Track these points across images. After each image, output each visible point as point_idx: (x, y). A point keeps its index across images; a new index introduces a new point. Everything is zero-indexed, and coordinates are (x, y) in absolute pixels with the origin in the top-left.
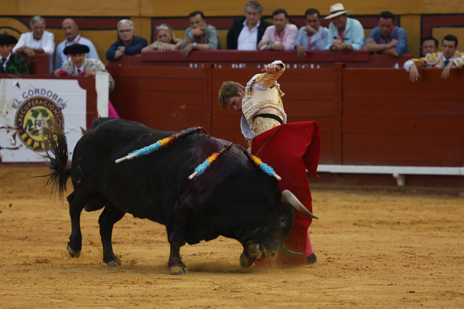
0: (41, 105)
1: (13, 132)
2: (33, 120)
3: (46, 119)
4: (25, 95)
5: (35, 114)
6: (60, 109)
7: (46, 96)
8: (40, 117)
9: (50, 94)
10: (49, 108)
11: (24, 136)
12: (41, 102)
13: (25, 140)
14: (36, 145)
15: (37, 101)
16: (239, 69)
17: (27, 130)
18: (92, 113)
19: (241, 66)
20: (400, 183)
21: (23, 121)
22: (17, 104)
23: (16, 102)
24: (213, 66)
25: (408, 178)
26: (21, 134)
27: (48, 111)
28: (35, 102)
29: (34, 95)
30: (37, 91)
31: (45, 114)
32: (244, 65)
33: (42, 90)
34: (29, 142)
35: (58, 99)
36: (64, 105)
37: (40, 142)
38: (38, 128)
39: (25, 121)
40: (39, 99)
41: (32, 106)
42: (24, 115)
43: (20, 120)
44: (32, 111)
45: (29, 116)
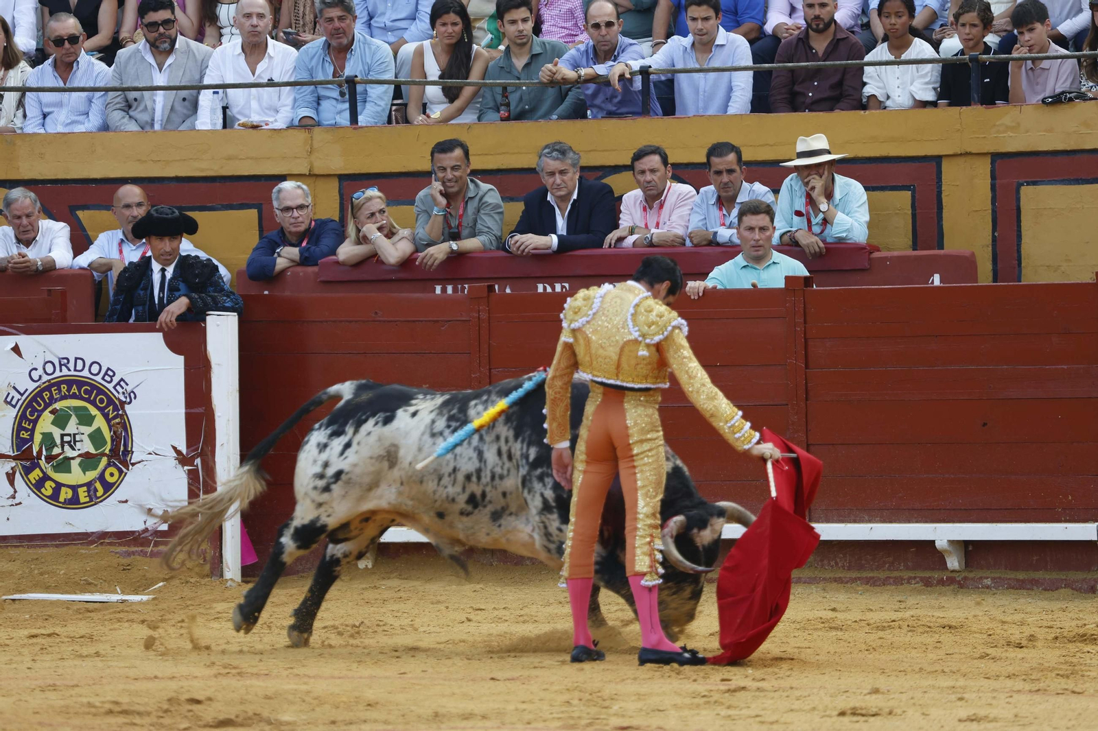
0: (74, 396)
1: (8, 465)
2: (57, 433)
3: (88, 430)
4: (35, 375)
5: (61, 420)
6: (123, 403)
7: (86, 373)
8: (72, 427)
9: (95, 369)
10: (93, 403)
11: (36, 475)
12: (74, 390)
13: (38, 485)
14: (65, 494)
15: (64, 388)
17: (43, 462)
18: (200, 410)
19: (558, 287)
20: (953, 563)
21: (32, 436)
22: (17, 396)
23: (13, 393)
24: (491, 288)
25: (971, 550)
26: (27, 471)
27: (94, 411)
28: (60, 391)
29: (57, 374)
30: (64, 362)
31: (86, 419)
32: (566, 285)
33: (76, 359)
34: (48, 488)
35: (116, 380)
36: (132, 396)
37: (74, 488)
38: (69, 453)
39: (38, 438)
40: (70, 383)
41: (52, 400)
42: (35, 422)
43: (25, 435)
44: (53, 412)
45: (45, 424)
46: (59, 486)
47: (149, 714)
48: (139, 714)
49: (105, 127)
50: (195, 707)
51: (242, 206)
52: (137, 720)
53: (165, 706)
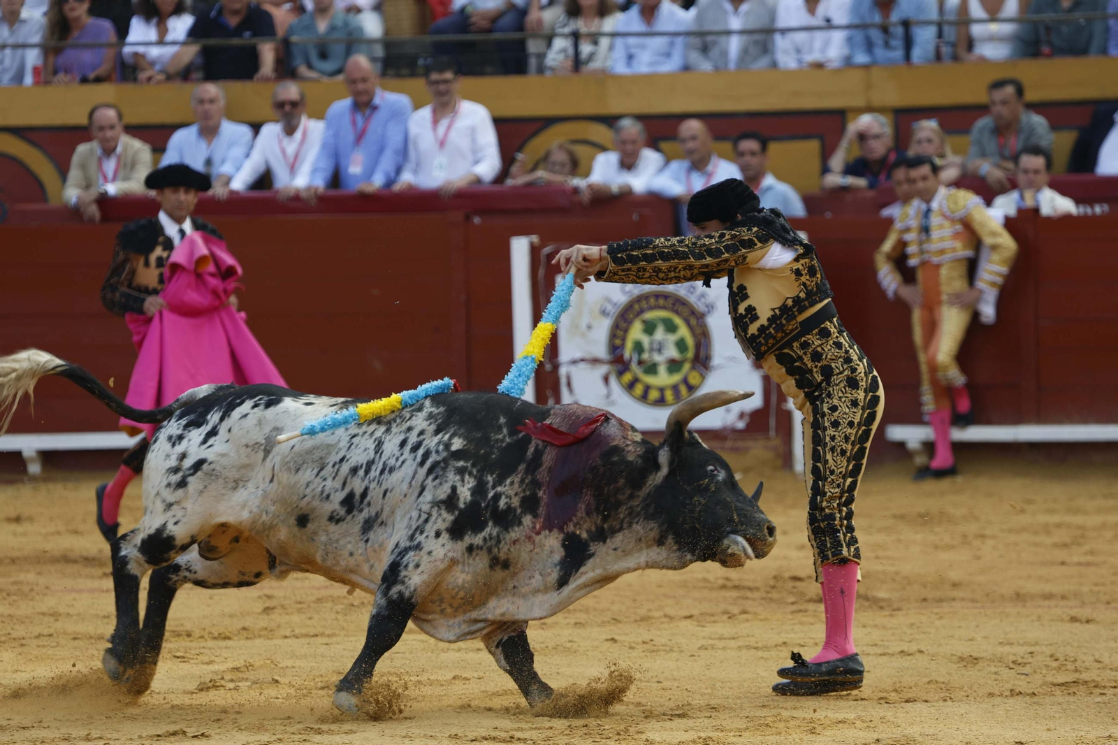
0: (664, 308)
1: (604, 369)
2: (645, 340)
3: (672, 338)
5: (649, 328)
6: (702, 315)
8: (660, 334)
10: (677, 313)
11: (627, 377)
12: (660, 302)
13: (630, 387)
14: (654, 395)
15: (652, 301)
16: (1094, 216)
17: (634, 366)
19: (1098, 209)
21: (623, 346)
22: (610, 308)
23: (608, 305)
26: (620, 374)
27: (678, 321)
28: (647, 303)
31: (671, 328)
32: (1106, 207)
34: (639, 389)
35: (696, 293)
36: (709, 307)
37: (662, 390)
38: (657, 358)
39: (629, 345)
40: (657, 295)
41: (642, 311)
42: (626, 331)
43: (618, 342)
44: (644, 322)
45: (636, 332)
46: (647, 388)
47: (757, 589)
48: (750, 589)
49: (686, 68)
50: (798, 584)
51: (807, 137)
52: (749, 594)
53: (772, 583)
